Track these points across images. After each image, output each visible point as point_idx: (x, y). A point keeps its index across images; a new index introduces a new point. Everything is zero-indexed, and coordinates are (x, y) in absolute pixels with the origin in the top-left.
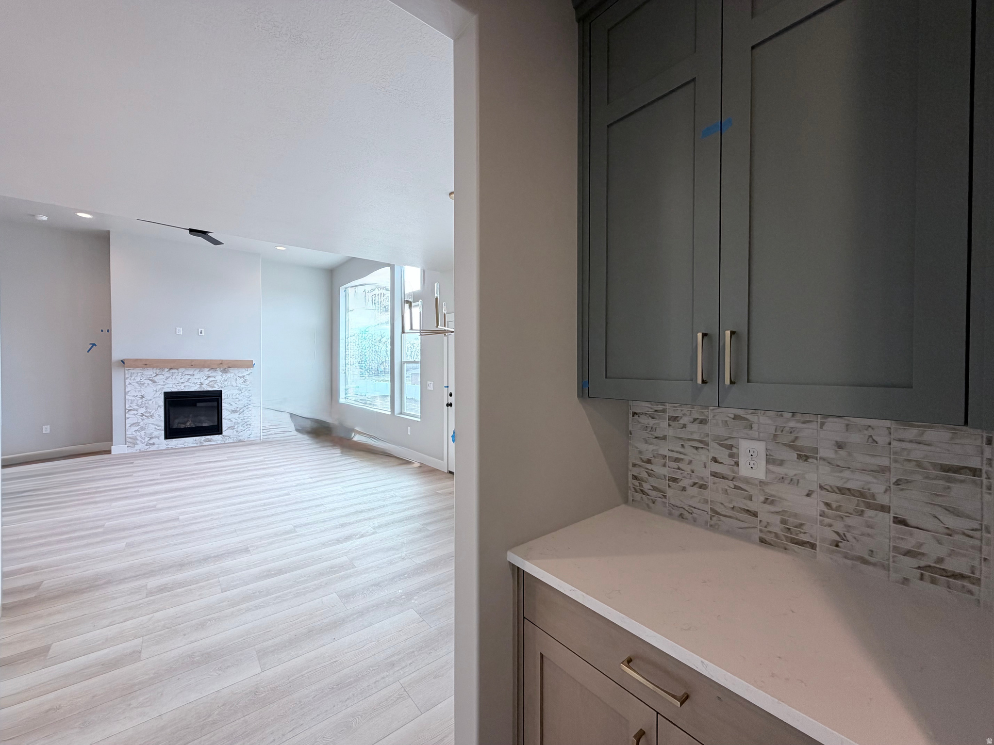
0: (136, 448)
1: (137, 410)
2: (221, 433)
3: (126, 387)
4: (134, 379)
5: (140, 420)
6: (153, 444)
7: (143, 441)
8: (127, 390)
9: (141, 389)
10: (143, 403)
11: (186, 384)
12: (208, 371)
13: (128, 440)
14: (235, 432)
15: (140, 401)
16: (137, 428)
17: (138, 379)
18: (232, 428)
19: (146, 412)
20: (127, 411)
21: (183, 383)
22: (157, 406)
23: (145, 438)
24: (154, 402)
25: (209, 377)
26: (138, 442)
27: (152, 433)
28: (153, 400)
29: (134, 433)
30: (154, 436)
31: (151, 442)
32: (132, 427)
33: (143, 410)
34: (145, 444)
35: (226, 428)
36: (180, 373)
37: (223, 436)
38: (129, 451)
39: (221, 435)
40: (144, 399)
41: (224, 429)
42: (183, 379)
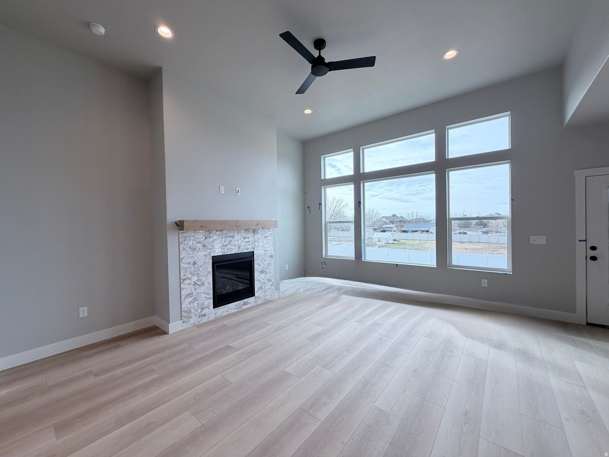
0: (190, 323)
1: (190, 279)
2: (254, 296)
3: (181, 253)
4: (188, 244)
5: (193, 290)
6: (205, 315)
7: (196, 313)
8: (181, 257)
9: (194, 255)
10: (196, 270)
11: (229, 246)
12: (244, 232)
13: (184, 314)
14: (263, 292)
15: (192, 269)
16: (190, 299)
17: (191, 243)
18: (261, 288)
19: (197, 280)
20: (182, 281)
21: (226, 245)
22: (207, 272)
23: (198, 310)
24: (205, 268)
25: (245, 238)
26: (192, 315)
27: (204, 303)
28: (203, 266)
29: (188, 306)
30: (205, 306)
31: (203, 313)
32: (187, 299)
33: (195, 279)
34: (198, 316)
35: (257, 290)
36: (224, 236)
37: (255, 297)
38: (184, 327)
39: (254, 297)
40: (196, 266)
41: (256, 290)
42: (226, 241)
